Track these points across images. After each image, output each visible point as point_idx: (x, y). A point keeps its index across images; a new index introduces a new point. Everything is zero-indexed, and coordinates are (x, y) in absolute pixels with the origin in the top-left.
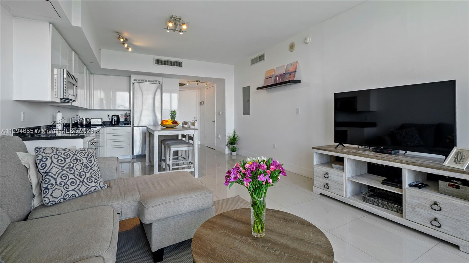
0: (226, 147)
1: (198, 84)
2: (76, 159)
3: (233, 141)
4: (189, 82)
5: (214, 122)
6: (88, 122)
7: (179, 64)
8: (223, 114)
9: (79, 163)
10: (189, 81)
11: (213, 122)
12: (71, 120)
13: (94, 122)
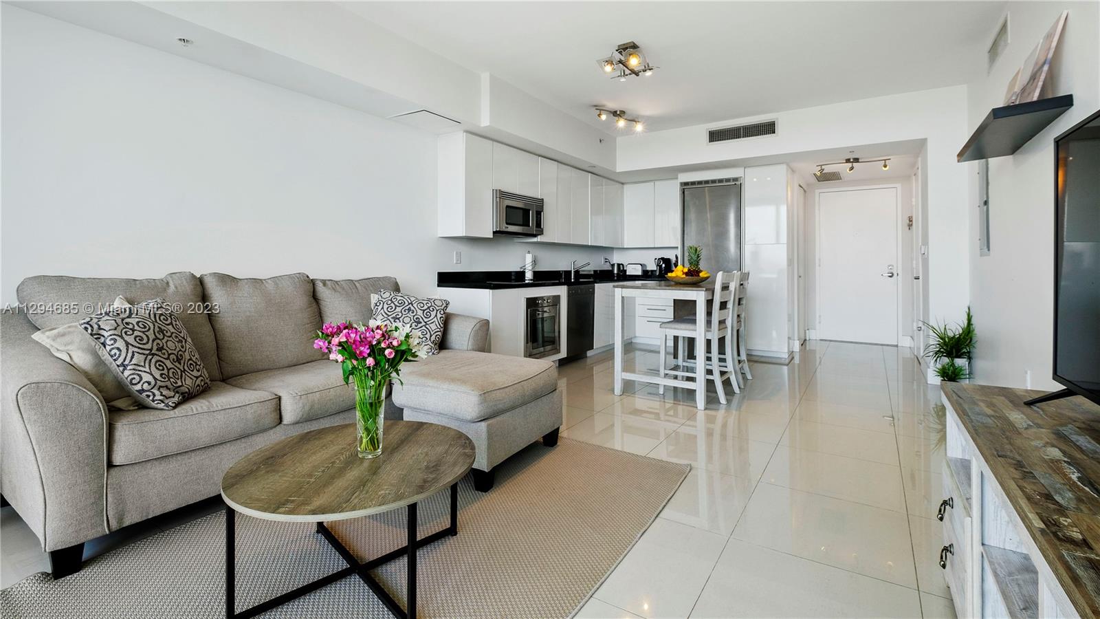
1: (852, 168)
2: (409, 309)
4: (823, 167)
5: (918, 278)
6: (622, 270)
7: (768, 128)
9: (411, 314)
10: (821, 166)
12: (572, 264)
13: (631, 271)
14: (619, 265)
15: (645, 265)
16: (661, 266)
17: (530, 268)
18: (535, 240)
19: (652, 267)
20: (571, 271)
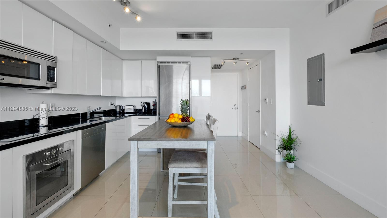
0: (277, 151)
1: (235, 63)
3: (288, 144)
4: (225, 61)
5: (259, 111)
6: (122, 109)
7: (208, 36)
8: (271, 102)
10: (224, 60)
11: (257, 111)
12: (88, 109)
13: (127, 109)
14: (120, 106)
15: (135, 106)
16: (145, 107)
17: (45, 116)
18: (48, 92)
19: (139, 107)
20: (87, 113)
